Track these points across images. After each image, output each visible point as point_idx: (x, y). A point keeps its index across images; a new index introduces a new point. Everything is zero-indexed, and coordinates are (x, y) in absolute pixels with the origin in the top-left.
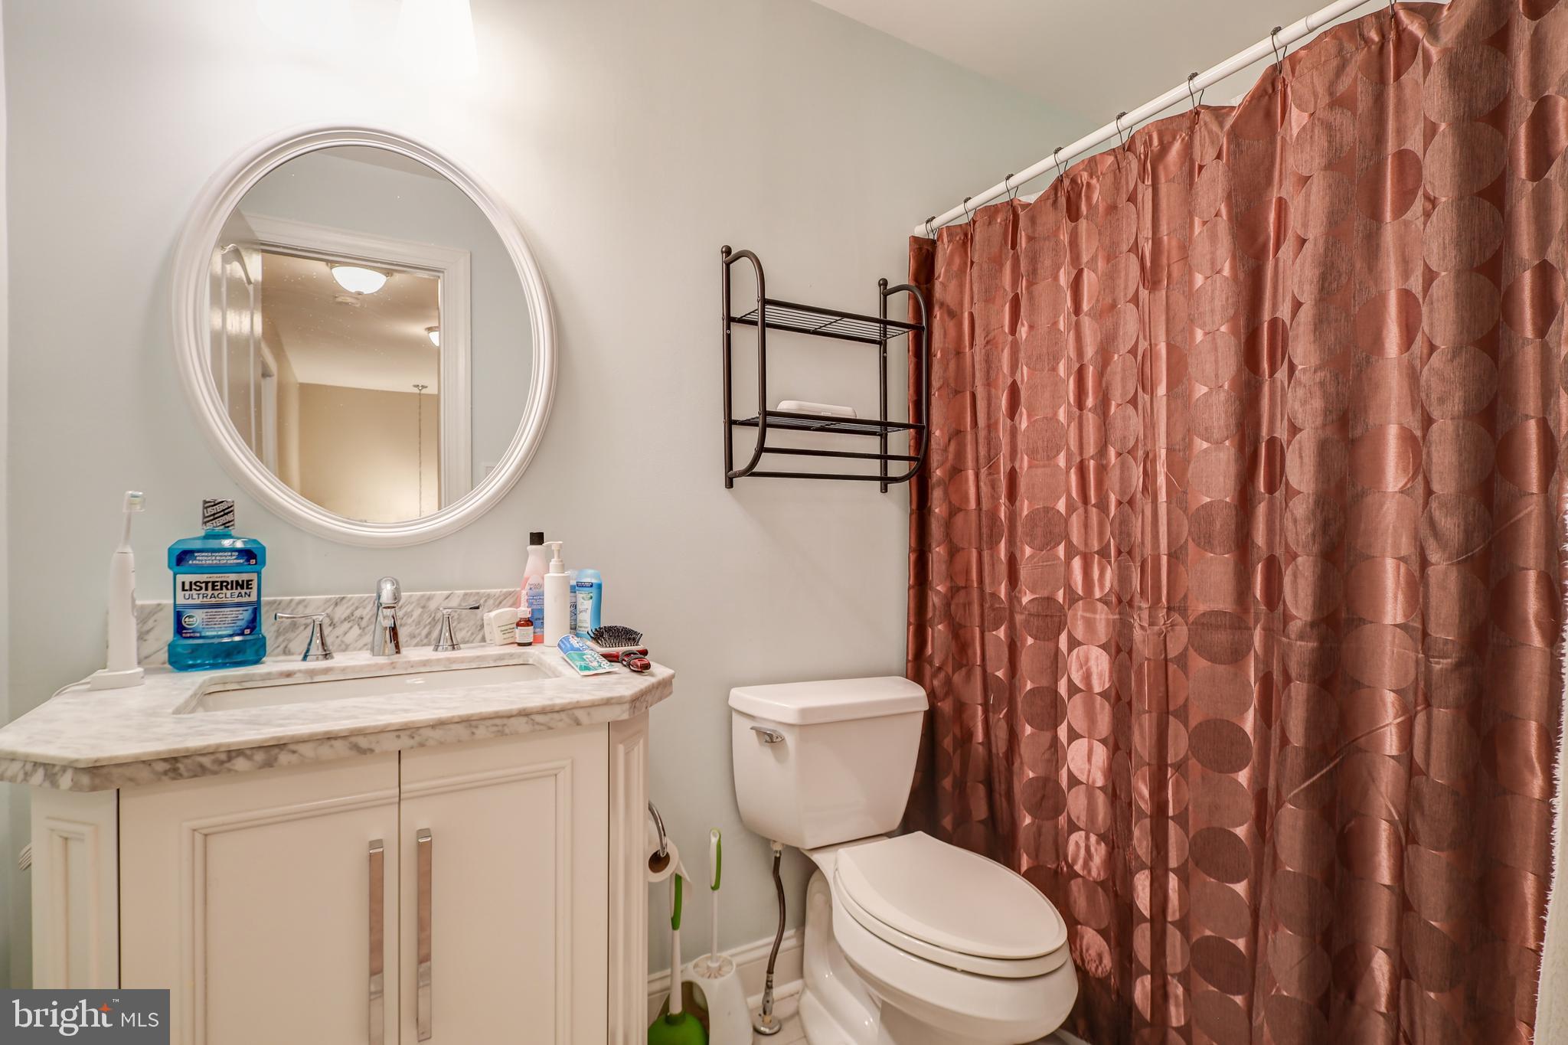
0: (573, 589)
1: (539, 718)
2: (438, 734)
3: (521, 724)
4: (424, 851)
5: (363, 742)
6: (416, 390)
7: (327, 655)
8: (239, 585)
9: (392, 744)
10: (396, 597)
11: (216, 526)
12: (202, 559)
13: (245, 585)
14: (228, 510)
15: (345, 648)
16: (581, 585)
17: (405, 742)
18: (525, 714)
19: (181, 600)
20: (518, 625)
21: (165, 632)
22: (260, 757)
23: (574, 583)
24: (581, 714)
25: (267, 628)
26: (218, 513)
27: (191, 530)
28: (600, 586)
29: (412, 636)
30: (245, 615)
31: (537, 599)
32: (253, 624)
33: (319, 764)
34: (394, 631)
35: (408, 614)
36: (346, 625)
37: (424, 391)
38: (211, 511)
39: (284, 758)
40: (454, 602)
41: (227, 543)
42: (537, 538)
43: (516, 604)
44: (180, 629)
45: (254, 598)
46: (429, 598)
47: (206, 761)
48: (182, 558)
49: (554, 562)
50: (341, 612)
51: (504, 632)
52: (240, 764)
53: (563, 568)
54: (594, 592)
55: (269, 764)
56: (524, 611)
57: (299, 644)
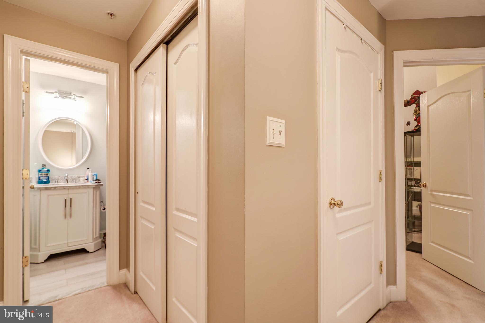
0: (93, 175)
1: (84, 186)
2: (73, 187)
3: (82, 187)
4: (71, 199)
5: (65, 187)
6: (71, 132)
7: (58, 183)
8: (46, 174)
9: (68, 188)
10: (68, 175)
11: (44, 167)
12: (42, 171)
13: (48, 174)
14: (45, 165)
15: (60, 182)
16: (94, 175)
17: (69, 188)
18: (82, 186)
19: (40, 176)
20: (85, 180)
21: (37, 180)
22: (54, 188)
23: (93, 174)
24: (89, 186)
25: (50, 179)
26: (44, 166)
27: (40, 168)
28: (97, 175)
29: (70, 181)
30: (47, 178)
31: (88, 177)
32: (48, 179)
33: (59, 189)
34: (67, 180)
35: (69, 178)
36: (60, 180)
37: (74, 132)
38: (43, 165)
39: (56, 188)
40: (76, 177)
41: (44, 169)
42: (88, 169)
43: (85, 177)
44: (39, 179)
45: (48, 176)
46: (72, 176)
47: (49, 188)
48: (40, 171)
49: (90, 172)
50: (60, 178)
51: (83, 181)
52: (52, 189)
53: (92, 172)
54: (96, 176)
55: (55, 189)
56: (86, 178)
57: (54, 182)
